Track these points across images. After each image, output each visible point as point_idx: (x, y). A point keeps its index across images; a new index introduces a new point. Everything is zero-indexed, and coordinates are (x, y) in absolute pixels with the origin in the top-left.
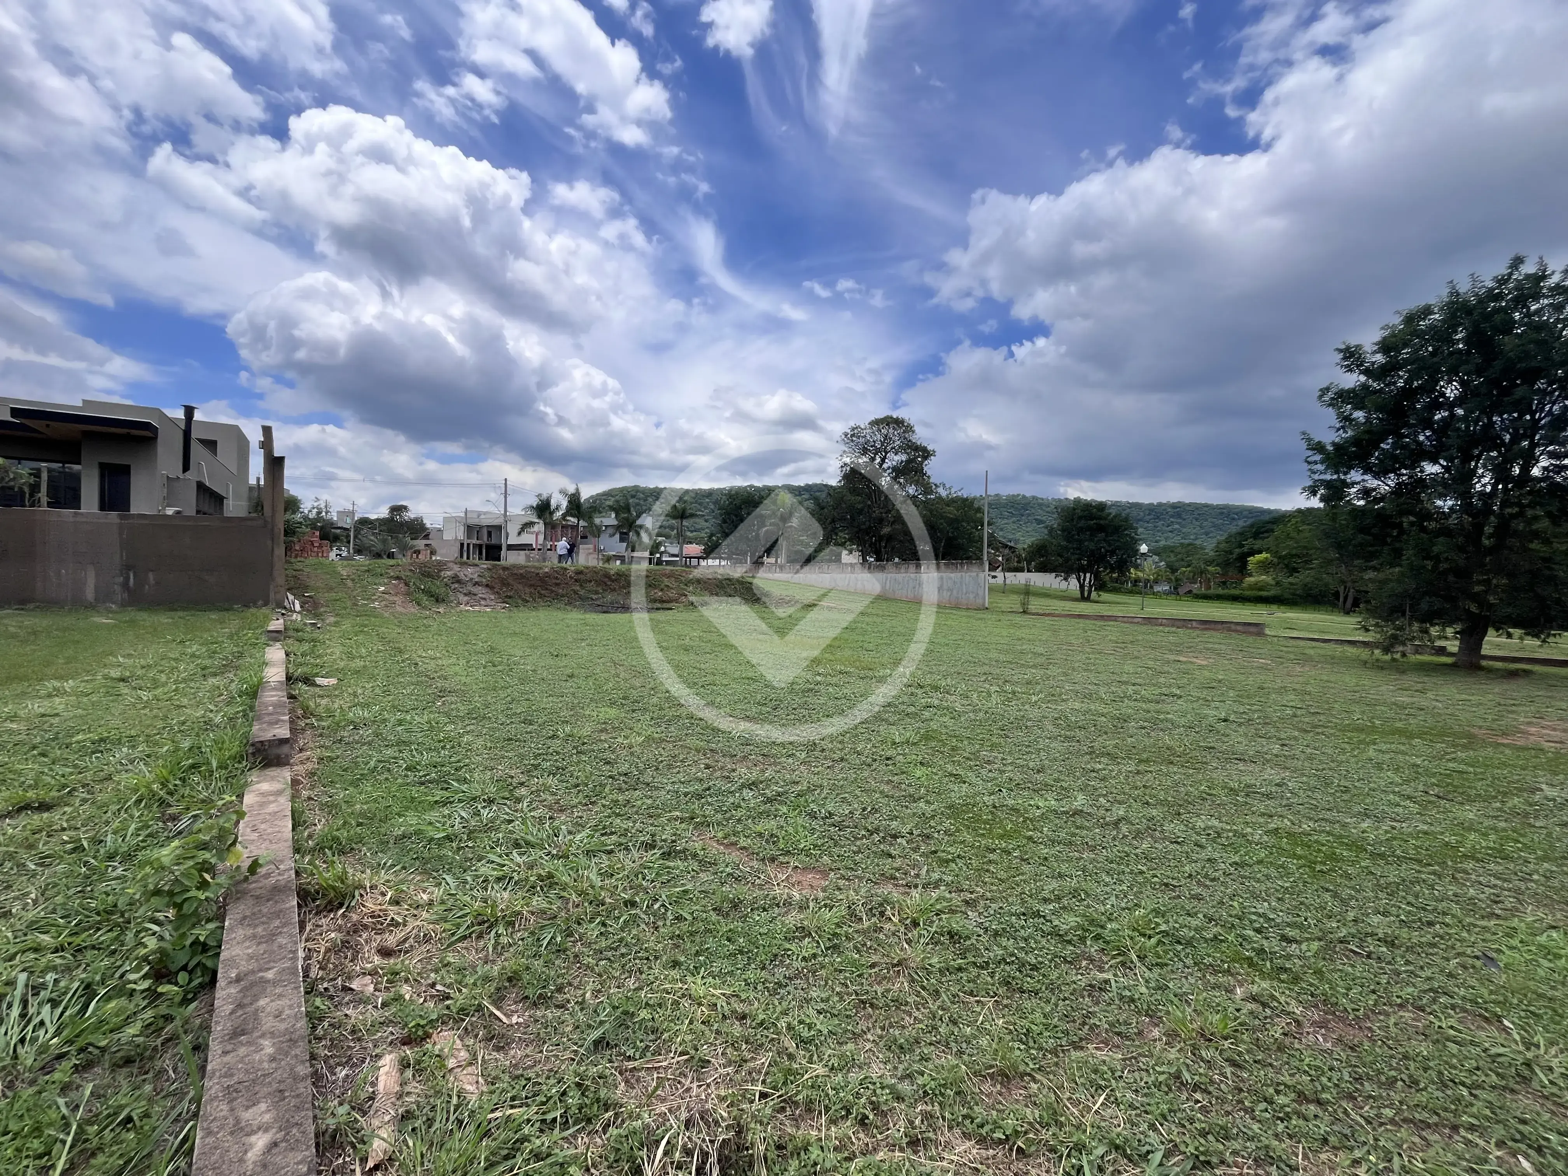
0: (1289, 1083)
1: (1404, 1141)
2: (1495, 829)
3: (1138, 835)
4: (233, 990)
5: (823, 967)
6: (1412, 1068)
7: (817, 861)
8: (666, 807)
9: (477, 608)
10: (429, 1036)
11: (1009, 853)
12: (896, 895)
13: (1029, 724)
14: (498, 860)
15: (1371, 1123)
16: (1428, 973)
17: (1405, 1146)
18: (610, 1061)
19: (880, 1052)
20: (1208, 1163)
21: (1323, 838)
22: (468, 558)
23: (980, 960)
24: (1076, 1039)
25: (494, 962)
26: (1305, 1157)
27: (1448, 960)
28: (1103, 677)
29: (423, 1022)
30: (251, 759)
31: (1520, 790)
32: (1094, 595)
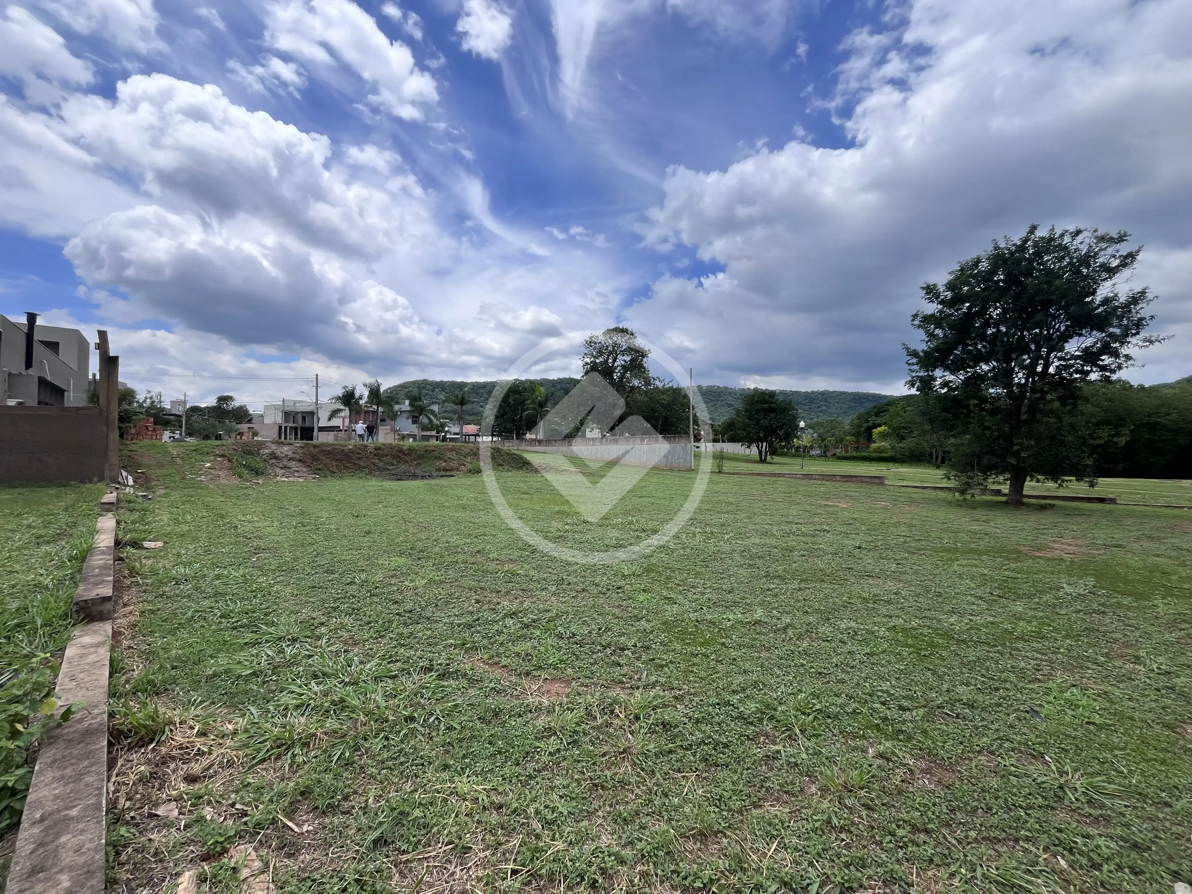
0: (906, 818)
1: (983, 855)
2: (1035, 617)
3: (800, 637)
4: (36, 830)
5: (565, 759)
6: (987, 798)
7: (563, 673)
8: (443, 637)
9: (291, 479)
10: (226, 851)
11: (707, 657)
12: (623, 696)
13: (723, 556)
14: (298, 690)
15: (961, 843)
16: (996, 726)
17: (984, 859)
18: (387, 856)
19: (608, 825)
20: (851, 888)
21: (925, 631)
22: (285, 438)
23: (685, 743)
24: (756, 799)
25: (289, 779)
26: (918, 875)
27: (1009, 715)
28: (775, 519)
29: (221, 839)
30: (75, 616)
31: (1051, 589)
32: (769, 458)
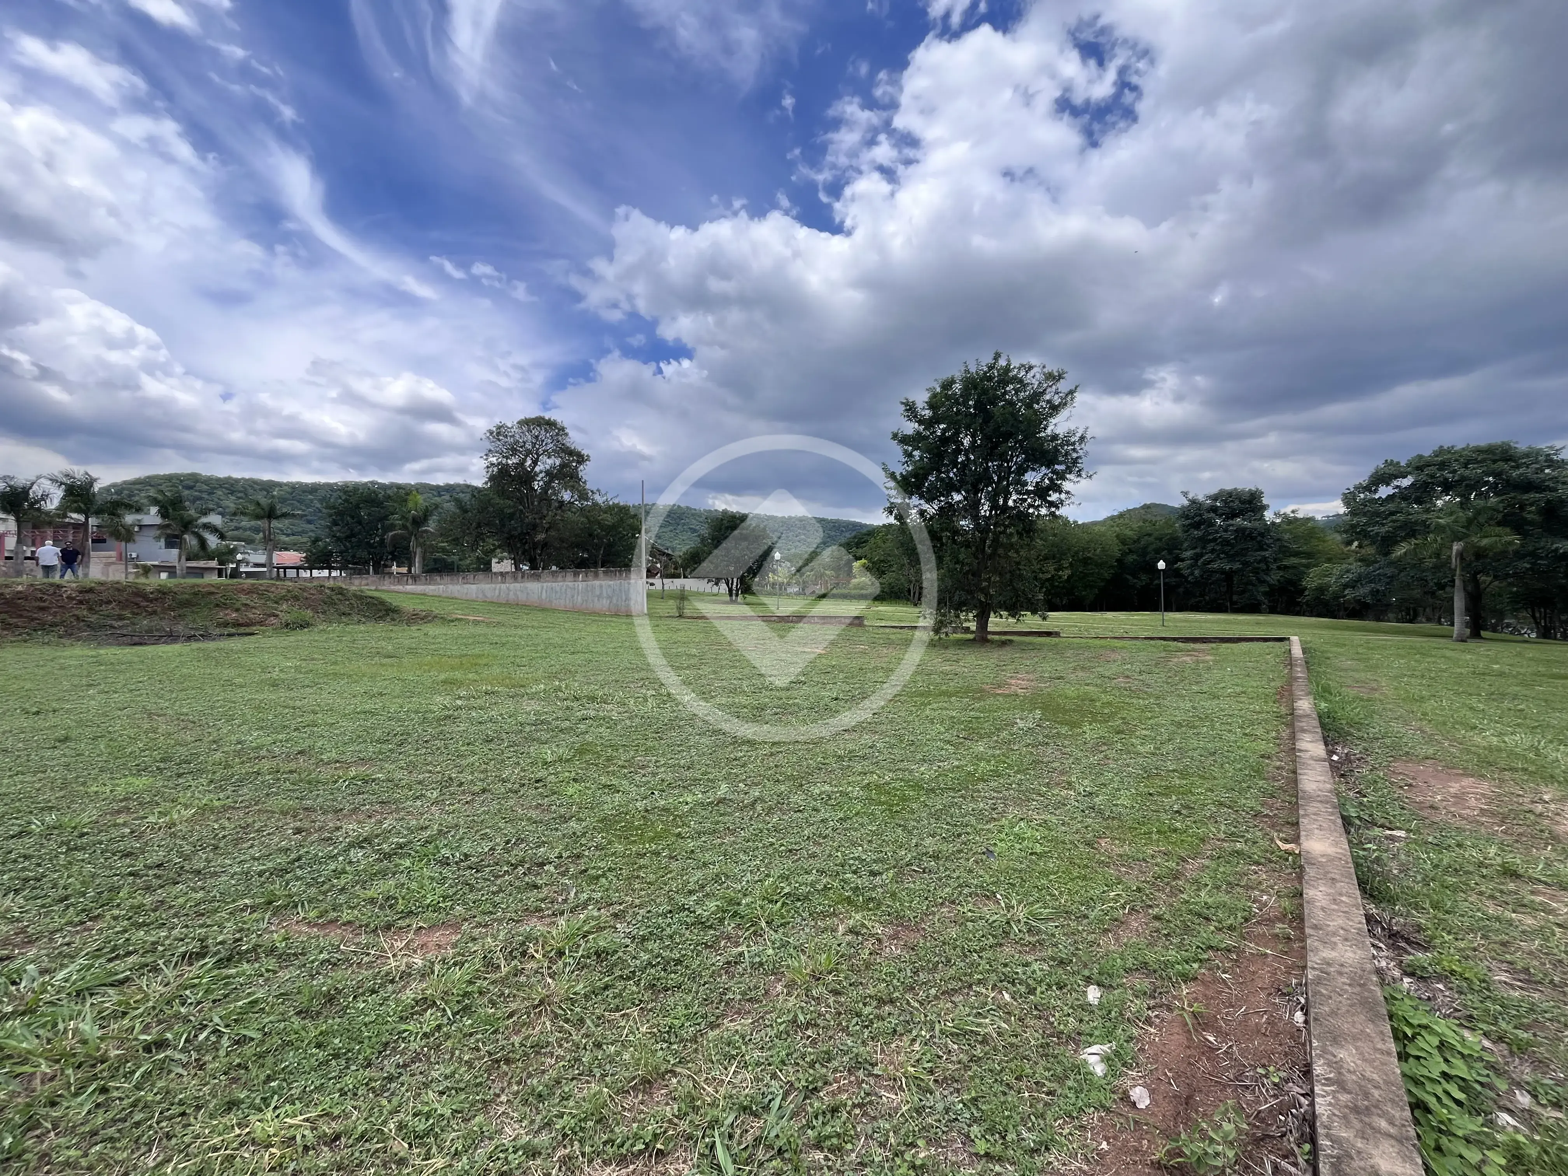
0: (873, 994)
1: (942, 1010)
2: (993, 756)
3: (769, 811)
5: (448, 1036)
6: (947, 950)
7: (447, 914)
8: (229, 897)
11: (658, 854)
12: (540, 928)
15: (923, 1004)
16: (957, 874)
17: (942, 1014)
19: (515, 1110)
20: (816, 1089)
21: (898, 784)
23: (626, 972)
24: (713, 1019)
26: (882, 1051)
27: (968, 860)
31: (1007, 725)
